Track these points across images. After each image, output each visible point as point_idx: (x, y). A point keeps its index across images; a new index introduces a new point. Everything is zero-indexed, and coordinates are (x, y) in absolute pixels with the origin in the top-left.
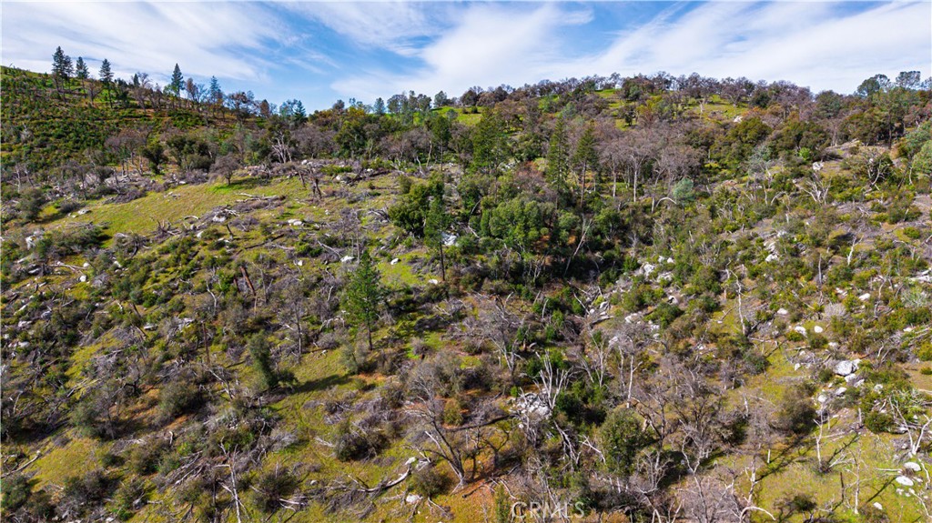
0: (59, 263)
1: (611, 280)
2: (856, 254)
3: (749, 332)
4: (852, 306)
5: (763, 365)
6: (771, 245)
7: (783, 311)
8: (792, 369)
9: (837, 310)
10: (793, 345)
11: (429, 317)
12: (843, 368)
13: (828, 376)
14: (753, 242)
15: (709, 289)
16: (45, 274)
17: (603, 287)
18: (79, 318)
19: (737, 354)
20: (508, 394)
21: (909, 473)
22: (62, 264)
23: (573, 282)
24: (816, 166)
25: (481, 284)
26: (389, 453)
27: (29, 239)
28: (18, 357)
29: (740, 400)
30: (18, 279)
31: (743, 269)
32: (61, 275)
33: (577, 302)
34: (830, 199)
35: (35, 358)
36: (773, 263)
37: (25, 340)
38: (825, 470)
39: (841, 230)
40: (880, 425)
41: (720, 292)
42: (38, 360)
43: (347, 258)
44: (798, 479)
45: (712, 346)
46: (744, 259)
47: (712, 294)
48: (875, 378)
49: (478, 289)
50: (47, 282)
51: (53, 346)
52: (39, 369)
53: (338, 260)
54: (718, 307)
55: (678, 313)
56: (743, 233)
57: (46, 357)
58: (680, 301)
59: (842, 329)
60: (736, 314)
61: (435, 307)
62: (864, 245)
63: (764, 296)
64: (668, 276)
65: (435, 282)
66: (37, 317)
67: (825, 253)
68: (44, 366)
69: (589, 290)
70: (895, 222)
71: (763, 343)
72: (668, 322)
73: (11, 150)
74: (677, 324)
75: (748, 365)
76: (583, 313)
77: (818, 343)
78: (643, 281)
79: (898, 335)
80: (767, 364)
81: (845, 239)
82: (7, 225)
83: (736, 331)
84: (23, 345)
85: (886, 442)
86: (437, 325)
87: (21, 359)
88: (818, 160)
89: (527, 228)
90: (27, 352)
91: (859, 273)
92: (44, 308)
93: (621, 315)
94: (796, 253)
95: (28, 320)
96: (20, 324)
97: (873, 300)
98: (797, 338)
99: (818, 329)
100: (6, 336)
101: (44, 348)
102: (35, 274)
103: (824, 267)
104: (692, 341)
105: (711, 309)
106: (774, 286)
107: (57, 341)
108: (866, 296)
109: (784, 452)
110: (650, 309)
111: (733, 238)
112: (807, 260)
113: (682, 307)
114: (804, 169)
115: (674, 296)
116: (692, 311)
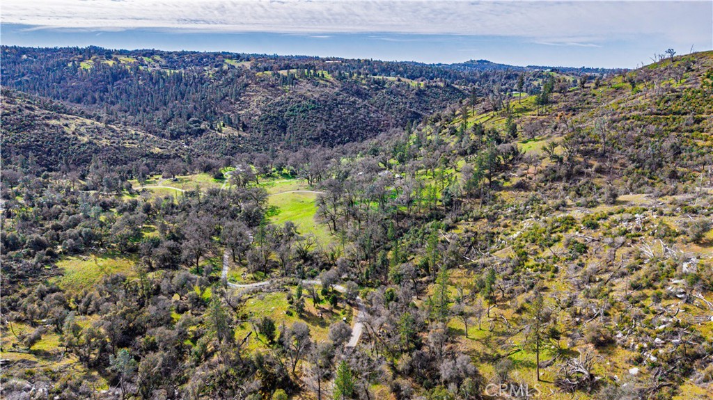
0: (700, 295)
16: (687, 302)
18: (698, 356)
22: (702, 297)
27: (685, 265)
28: (647, 366)
30: (668, 297)
32: (698, 307)
35: (657, 374)
37: (656, 355)
42: (658, 376)
50: (686, 310)
51: (671, 371)
52: (656, 384)
57: (664, 377)
66: (669, 339)
68: (661, 383)
73: (706, 140)
82: (676, 238)
84: (653, 359)
87: (648, 369)
90: (654, 365)
92: (675, 334)
95: (663, 339)
96: (657, 340)
100: (645, 345)
101: (666, 369)
102: (680, 299)
107: (675, 368)
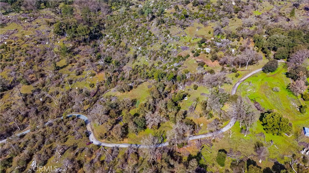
1: (102, 39)
2: (139, 29)
3: (127, 45)
4: (139, 38)
5: (129, 50)
6: (127, 29)
7: (131, 41)
8: (133, 50)
9: (137, 40)
10: (133, 46)
11: (74, 52)
12: (139, 48)
13: (138, 50)
14: (124, 28)
15: (119, 38)
17: (100, 40)
19: (126, 49)
20: (96, 62)
21: (147, 60)
23: (95, 40)
24: (131, 7)
25: (80, 44)
26: (83, 73)
29: (127, 55)
31: (123, 34)
33: (97, 44)
34: (134, 18)
36: (128, 32)
38: (139, 61)
39: (137, 25)
40: (144, 55)
41: (121, 39)
43: (47, 43)
44: (136, 63)
45: (122, 48)
46: (123, 32)
47: (119, 39)
48: (143, 49)
49: (80, 45)
53: (45, 44)
54: (121, 42)
55: (116, 44)
56: (122, 26)
58: (115, 41)
59: (139, 42)
60: (124, 42)
61: (74, 50)
62: (140, 28)
63: (127, 38)
64: (112, 37)
65: (71, 45)
67: (135, 29)
69: (98, 41)
70: (143, 23)
71: (129, 47)
72: (115, 45)
74: (116, 45)
75: (128, 50)
76: (99, 46)
77: (136, 45)
78: (108, 38)
79: (145, 42)
80: (130, 49)
81: (137, 26)
83: (125, 45)
85: (145, 57)
86: (76, 53)
88: (131, 6)
89: (86, 32)
91: (140, 33)
93: (106, 46)
94: (131, 30)
97: (142, 37)
98: (133, 45)
99: (136, 43)
103: (135, 32)
104: (119, 48)
105: (120, 42)
106: (128, 36)
108: (141, 37)
109: (134, 61)
110: (111, 43)
111: (120, 27)
112: (132, 31)
113: (116, 42)
114: (129, 8)
115: (114, 41)
116: (118, 43)
